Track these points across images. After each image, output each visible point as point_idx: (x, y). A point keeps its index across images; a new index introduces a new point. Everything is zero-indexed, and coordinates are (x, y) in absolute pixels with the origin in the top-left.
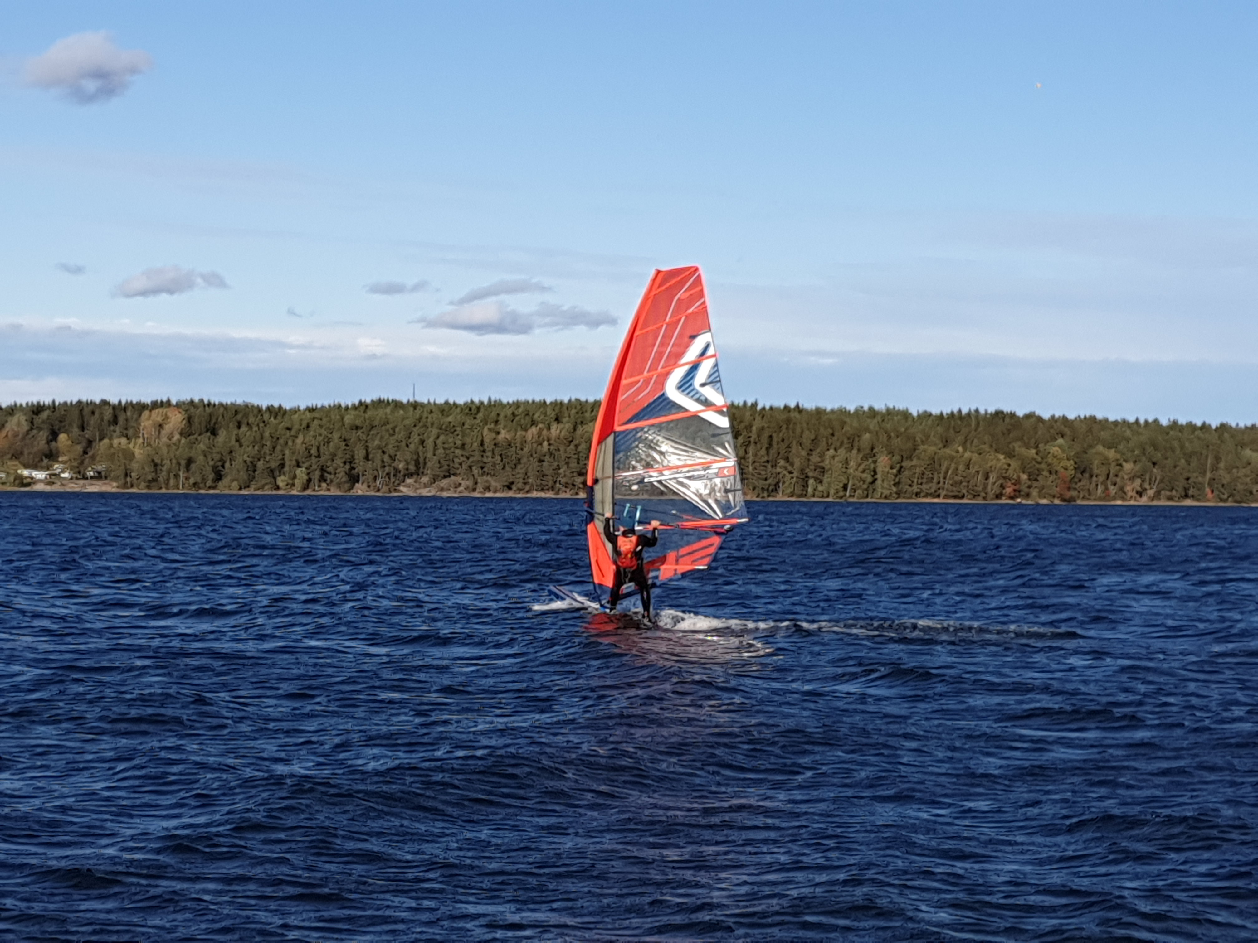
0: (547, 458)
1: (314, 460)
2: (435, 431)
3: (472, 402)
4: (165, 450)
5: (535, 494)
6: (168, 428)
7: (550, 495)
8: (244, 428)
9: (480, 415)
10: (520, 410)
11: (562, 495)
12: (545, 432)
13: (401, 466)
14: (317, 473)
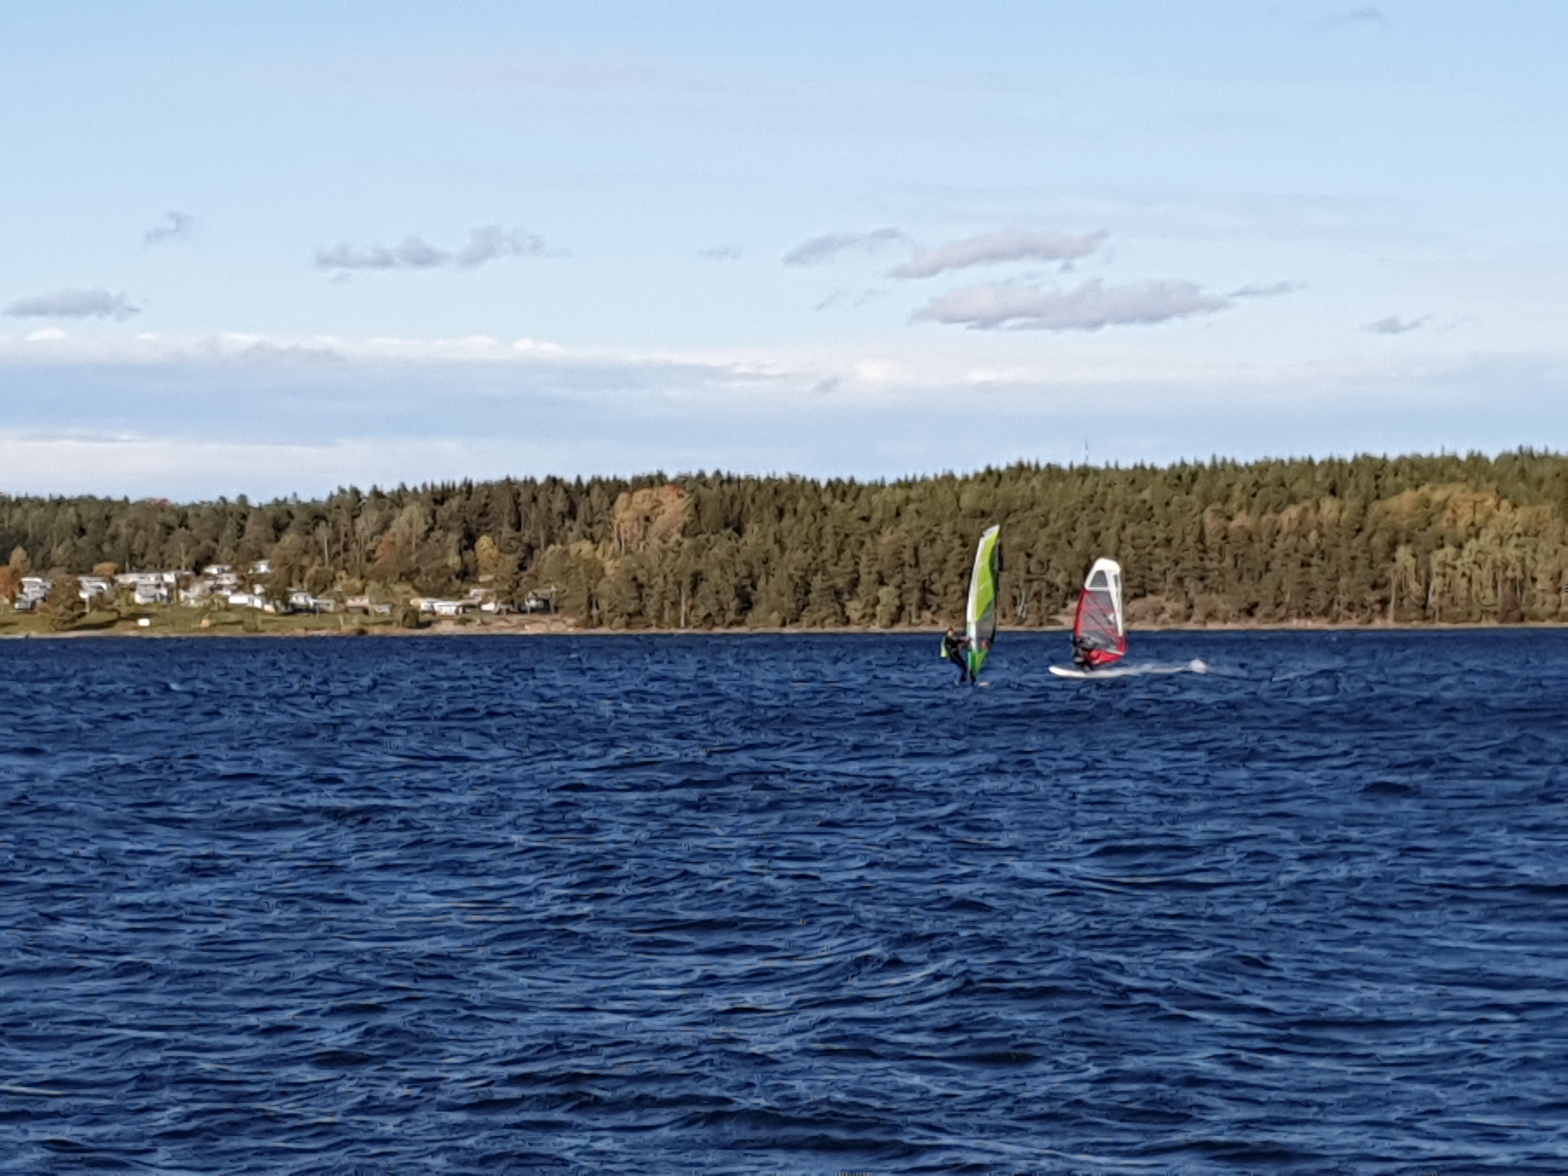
0: (1314, 561)
1: (909, 572)
2: (1117, 517)
3: (1184, 465)
4: (655, 561)
5: (1296, 624)
6: (659, 524)
7: (1323, 624)
8: (788, 520)
9: (1197, 488)
10: (1269, 477)
11: (1343, 625)
12: (1311, 514)
13: (1060, 579)
14: (915, 596)
